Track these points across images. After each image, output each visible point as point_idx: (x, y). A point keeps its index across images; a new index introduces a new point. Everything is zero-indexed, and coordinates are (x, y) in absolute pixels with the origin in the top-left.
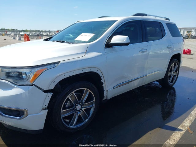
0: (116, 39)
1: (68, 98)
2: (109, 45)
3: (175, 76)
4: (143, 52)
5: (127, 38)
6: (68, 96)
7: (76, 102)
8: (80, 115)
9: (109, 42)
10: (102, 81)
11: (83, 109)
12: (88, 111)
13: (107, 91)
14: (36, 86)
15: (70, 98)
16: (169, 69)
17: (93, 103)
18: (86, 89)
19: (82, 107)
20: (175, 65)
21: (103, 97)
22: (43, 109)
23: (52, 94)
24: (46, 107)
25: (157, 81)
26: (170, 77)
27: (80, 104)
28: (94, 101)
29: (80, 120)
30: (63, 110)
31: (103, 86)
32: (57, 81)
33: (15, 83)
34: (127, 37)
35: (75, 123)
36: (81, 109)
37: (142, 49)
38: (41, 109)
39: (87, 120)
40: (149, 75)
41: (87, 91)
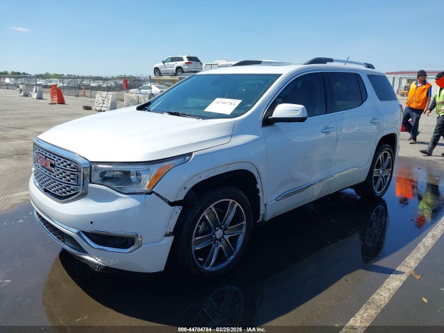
0: (282, 110)
1: (204, 216)
2: (268, 122)
3: (386, 177)
4: (327, 133)
5: (303, 109)
6: (205, 213)
7: (216, 225)
8: (221, 248)
9: (269, 116)
10: (259, 186)
11: (227, 237)
12: (234, 240)
13: (266, 205)
14: (158, 195)
15: (207, 217)
16: (376, 164)
17: (241, 227)
18: (231, 201)
19: (224, 234)
20: (385, 155)
21: (259, 215)
22: (167, 235)
23: (181, 207)
24: (172, 230)
25: (351, 187)
26: (376, 178)
27: (221, 228)
28: (244, 222)
29: (221, 257)
30: (196, 236)
31: (259, 196)
32: (190, 186)
33: (119, 190)
34: (303, 106)
35: (213, 262)
36: (223, 237)
37: (326, 128)
38: (164, 234)
39: (232, 257)
40: (338, 175)
41: (234, 206)
